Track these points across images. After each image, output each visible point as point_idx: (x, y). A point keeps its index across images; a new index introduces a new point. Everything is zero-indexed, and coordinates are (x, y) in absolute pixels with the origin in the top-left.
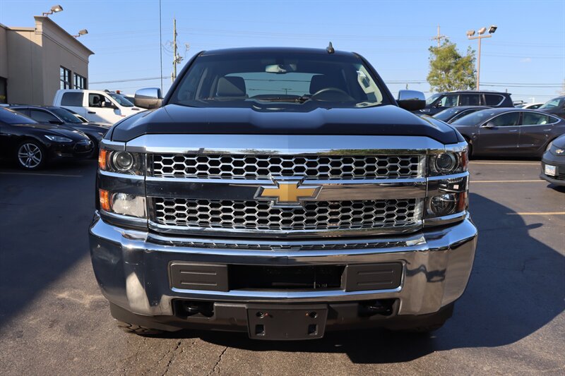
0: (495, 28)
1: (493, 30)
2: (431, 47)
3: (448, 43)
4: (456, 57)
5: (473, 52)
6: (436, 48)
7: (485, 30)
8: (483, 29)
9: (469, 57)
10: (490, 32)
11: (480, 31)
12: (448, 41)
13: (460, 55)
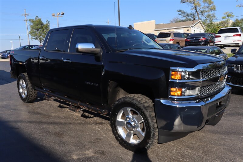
0: (64, 13)
1: (63, 14)
2: (30, 19)
3: (38, 18)
4: (42, 24)
5: (49, 22)
6: (32, 20)
7: (59, 14)
8: (59, 13)
9: (47, 24)
10: (62, 15)
11: (57, 14)
12: (37, 17)
13: (43, 23)
